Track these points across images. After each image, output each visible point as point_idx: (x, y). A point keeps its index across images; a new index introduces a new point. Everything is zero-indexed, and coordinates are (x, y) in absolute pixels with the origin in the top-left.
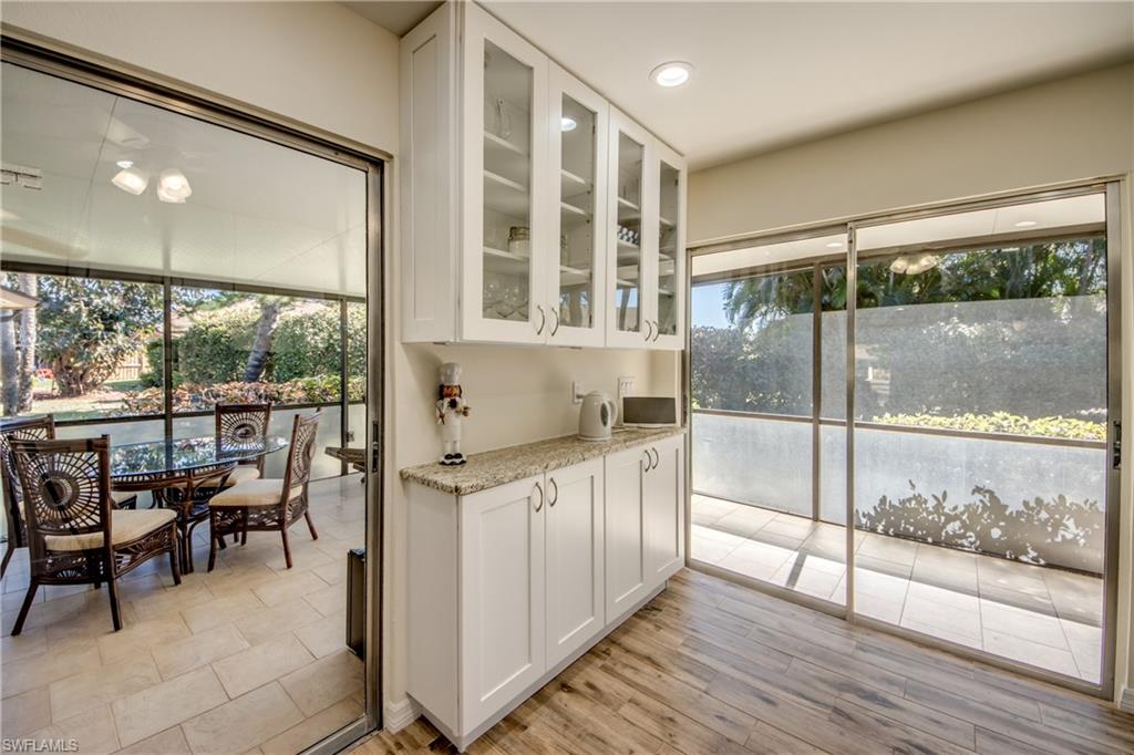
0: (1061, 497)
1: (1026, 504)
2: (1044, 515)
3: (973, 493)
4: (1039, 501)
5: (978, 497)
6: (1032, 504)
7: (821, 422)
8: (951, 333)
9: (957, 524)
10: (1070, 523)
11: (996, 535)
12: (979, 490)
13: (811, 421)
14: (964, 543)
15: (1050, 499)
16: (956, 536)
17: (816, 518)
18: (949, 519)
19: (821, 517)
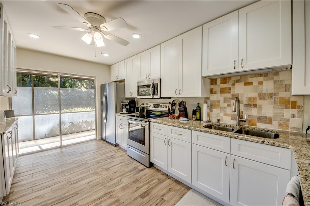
0: (83, 120)
1: (78, 123)
2: (80, 124)
3: (70, 123)
4: (80, 122)
5: (70, 124)
6: (79, 123)
7: (35, 115)
8: (50, 92)
9: (67, 130)
10: (84, 124)
11: (73, 129)
12: (70, 122)
13: (32, 115)
14: (69, 133)
15: (81, 121)
16: (67, 132)
17: (34, 139)
18: (66, 129)
19: (36, 139)
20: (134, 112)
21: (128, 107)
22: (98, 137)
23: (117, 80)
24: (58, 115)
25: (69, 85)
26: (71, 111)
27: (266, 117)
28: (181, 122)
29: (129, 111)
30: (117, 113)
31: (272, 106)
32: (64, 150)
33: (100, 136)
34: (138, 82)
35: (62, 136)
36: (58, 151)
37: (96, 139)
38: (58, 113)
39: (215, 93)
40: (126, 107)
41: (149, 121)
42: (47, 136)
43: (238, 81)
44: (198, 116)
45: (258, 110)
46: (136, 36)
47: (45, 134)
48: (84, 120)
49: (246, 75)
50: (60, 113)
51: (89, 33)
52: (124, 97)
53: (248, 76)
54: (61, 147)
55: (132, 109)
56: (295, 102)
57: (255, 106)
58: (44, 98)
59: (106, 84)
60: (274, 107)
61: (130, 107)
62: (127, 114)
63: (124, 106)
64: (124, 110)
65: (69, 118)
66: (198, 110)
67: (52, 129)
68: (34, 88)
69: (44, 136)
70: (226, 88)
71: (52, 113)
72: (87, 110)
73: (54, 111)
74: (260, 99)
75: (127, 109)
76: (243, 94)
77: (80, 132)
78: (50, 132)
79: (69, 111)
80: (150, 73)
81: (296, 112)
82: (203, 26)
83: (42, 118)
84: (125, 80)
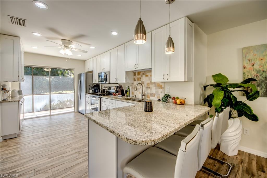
1: (64, 101)
2: (66, 102)
5: (58, 102)
7: (34, 95)
10: (68, 102)
11: (61, 106)
12: (58, 101)
13: (32, 95)
14: (57, 108)
15: (66, 100)
16: (56, 108)
17: (33, 112)
18: (55, 106)
19: (34, 112)
20: (97, 93)
21: (93, 89)
22: (75, 110)
23: (89, 71)
24: (49, 95)
25: (61, 73)
26: (59, 93)
27: (153, 93)
28: (119, 97)
29: (94, 92)
30: (87, 93)
31: (155, 87)
32: (52, 117)
33: (77, 110)
34: (99, 73)
35: (51, 111)
36: (49, 117)
37: (74, 112)
38: (49, 94)
39: (136, 81)
40: (92, 89)
41: (100, 97)
42: (42, 110)
43: (143, 74)
44: (128, 94)
45: (150, 89)
46: (92, 47)
47: (41, 109)
48: (68, 100)
49: (146, 71)
50: (50, 94)
51: (63, 49)
52: (92, 83)
53: (147, 72)
54: (50, 115)
55: (97, 91)
56: (161, 86)
57: (149, 87)
58: (40, 83)
59: (82, 74)
60: (155, 88)
61: (95, 90)
62: (92, 93)
63: (91, 89)
64: (91, 91)
65: (57, 98)
66: (128, 91)
67: (45, 105)
68: (34, 76)
69: (40, 110)
70: (139, 78)
71: (45, 94)
72: (71, 92)
73: (47, 93)
74: (151, 84)
75: (93, 91)
76: (145, 81)
77: (65, 108)
78: (44, 107)
79: (58, 93)
80: (104, 67)
81: (162, 90)
82: (125, 44)
83: (39, 97)
84: (92, 71)
